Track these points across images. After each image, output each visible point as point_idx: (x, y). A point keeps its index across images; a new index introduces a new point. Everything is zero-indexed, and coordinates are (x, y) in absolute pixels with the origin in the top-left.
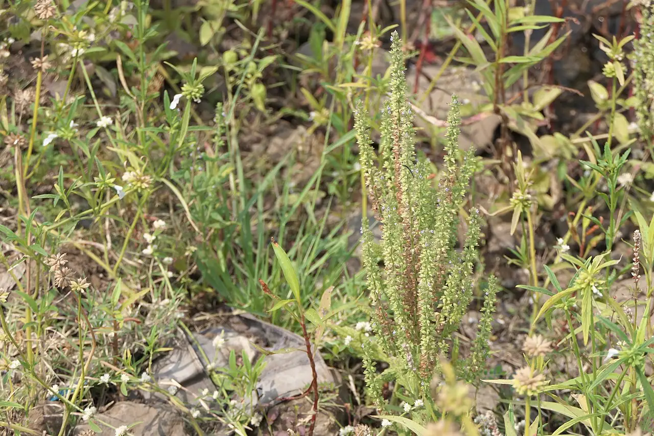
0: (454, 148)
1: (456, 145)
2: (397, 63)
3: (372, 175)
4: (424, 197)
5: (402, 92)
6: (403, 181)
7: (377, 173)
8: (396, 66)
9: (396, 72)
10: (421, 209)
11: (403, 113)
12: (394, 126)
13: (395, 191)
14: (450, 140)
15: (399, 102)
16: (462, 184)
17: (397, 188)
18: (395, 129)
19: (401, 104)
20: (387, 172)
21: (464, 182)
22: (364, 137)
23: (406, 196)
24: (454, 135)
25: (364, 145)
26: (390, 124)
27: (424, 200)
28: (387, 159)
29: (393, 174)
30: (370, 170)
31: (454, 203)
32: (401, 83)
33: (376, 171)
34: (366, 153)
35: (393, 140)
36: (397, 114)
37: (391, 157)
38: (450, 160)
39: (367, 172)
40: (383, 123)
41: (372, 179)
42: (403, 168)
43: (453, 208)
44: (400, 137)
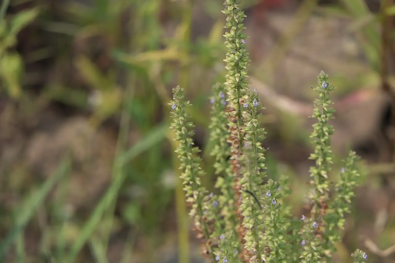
0: (325, 155)
1: (328, 150)
2: (234, 28)
3: (200, 201)
4: (280, 234)
5: (243, 73)
6: (246, 213)
7: (206, 198)
8: (232, 33)
9: (233, 42)
10: (277, 253)
11: (245, 105)
12: (231, 124)
13: (235, 223)
14: (319, 143)
15: (238, 87)
16: (340, 210)
17: (237, 219)
18: (233, 129)
19: (242, 90)
20: (222, 194)
21: (342, 207)
22: (186, 143)
23: (251, 238)
24: (324, 135)
25: (185, 155)
26: (224, 121)
27: (281, 237)
28: (223, 175)
29: (231, 197)
30: (195, 193)
31: (328, 240)
32: (241, 59)
33: (206, 194)
34: (189, 167)
35: (230, 145)
36: (235, 106)
37: (228, 170)
38: (319, 175)
39: (192, 196)
40: (214, 119)
41: (200, 207)
42: (245, 194)
43: (326, 248)
44: (241, 142)
